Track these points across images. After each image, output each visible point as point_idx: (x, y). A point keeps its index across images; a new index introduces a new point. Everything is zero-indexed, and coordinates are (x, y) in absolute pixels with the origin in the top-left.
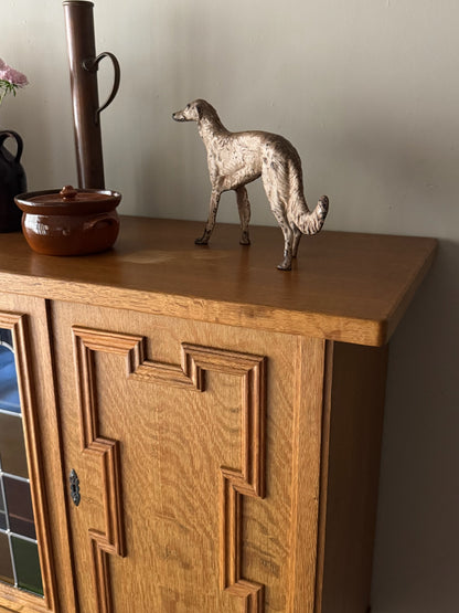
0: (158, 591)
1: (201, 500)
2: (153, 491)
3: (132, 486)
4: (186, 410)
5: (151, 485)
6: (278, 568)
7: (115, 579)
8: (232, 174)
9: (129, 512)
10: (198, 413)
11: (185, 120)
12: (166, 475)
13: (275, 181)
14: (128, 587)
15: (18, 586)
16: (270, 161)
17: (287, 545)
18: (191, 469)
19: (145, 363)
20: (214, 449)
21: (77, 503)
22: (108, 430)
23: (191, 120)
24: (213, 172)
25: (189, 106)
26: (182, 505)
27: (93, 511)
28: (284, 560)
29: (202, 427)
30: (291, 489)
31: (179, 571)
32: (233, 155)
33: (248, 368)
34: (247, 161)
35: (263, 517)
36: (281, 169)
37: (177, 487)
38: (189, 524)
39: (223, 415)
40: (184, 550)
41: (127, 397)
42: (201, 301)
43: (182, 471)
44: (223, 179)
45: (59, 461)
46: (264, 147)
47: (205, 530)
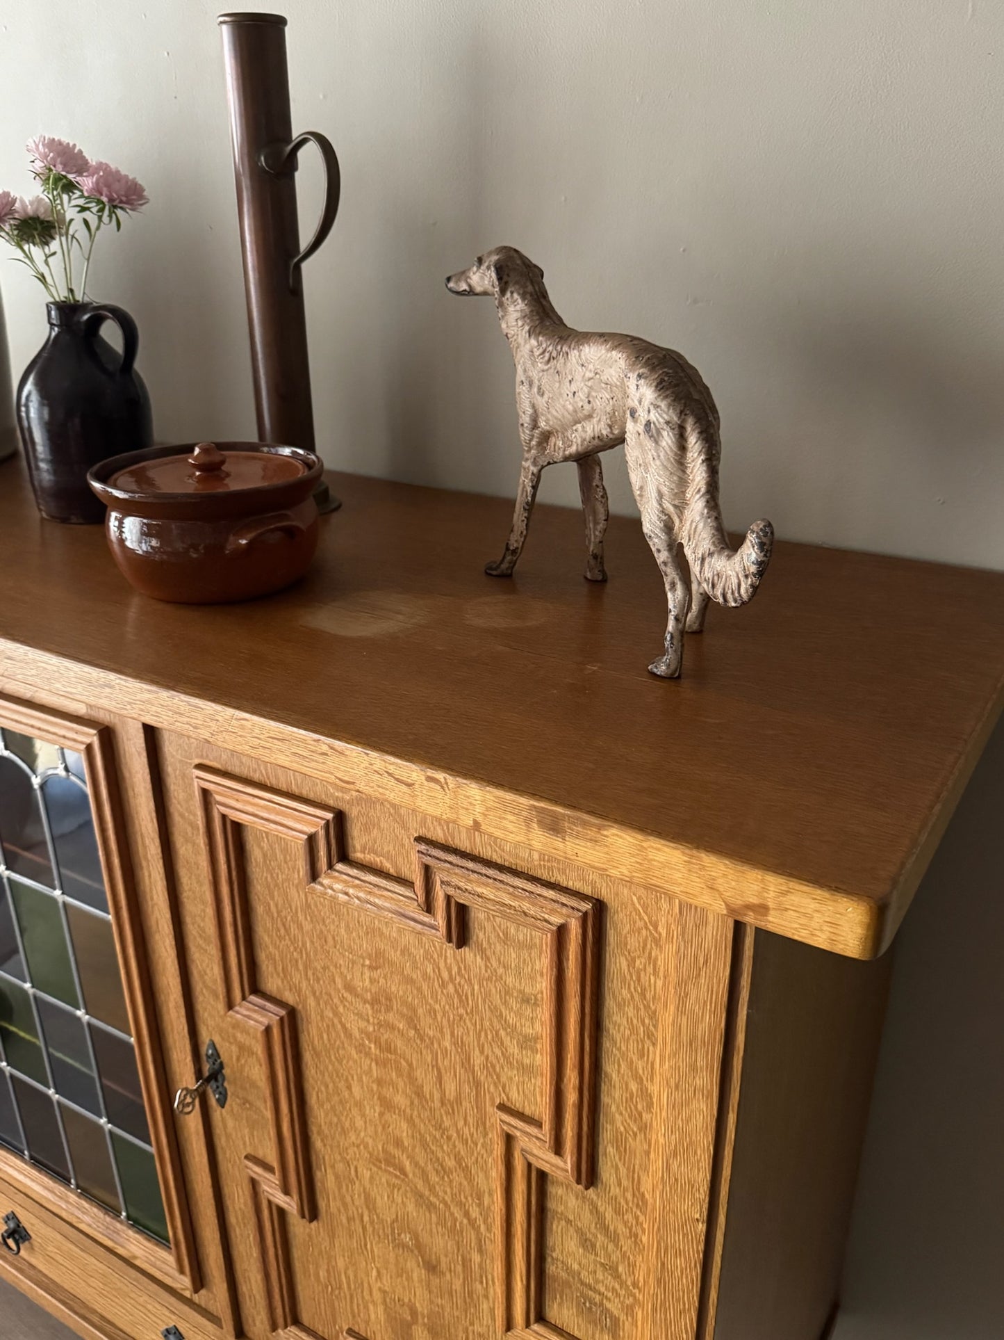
0: (377, 1296)
1: (458, 1159)
2: (363, 1115)
3: (323, 1096)
4: (426, 976)
5: (359, 1105)
6: (616, 1321)
7: (297, 1253)
8: (565, 428)
9: (317, 1143)
10: (451, 988)
11: (471, 292)
12: (388, 1092)
13: (655, 467)
14: (322, 1274)
15: (128, 1218)
16: (643, 416)
17: (635, 1285)
18: (437, 1096)
19: (339, 866)
20: (485, 1067)
21: (222, 1103)
22: (272, 982)
23: (485, 293)
24: (526, 419)
25: (480, 261)
26: (421, 1157)
27: (252, 1126)
28: (629, 1310)
29: (461, 1017)
30: (647, 1184)
31: (418, 1273)
32: (567, 389)
33: (557, 920)
34: (597, 403)
35: (587, 1219)
36: (668, 439)
37: (410, 1121)
38: (437, 1196)
39: (505, 1003)
40: (425, 1238)
41: (307, 926)
42: (440, 776)
43: (419, 1093)
44: (546, 437)
45: (184, 1020)
46: (632, 381)
47: (467, 1214)
